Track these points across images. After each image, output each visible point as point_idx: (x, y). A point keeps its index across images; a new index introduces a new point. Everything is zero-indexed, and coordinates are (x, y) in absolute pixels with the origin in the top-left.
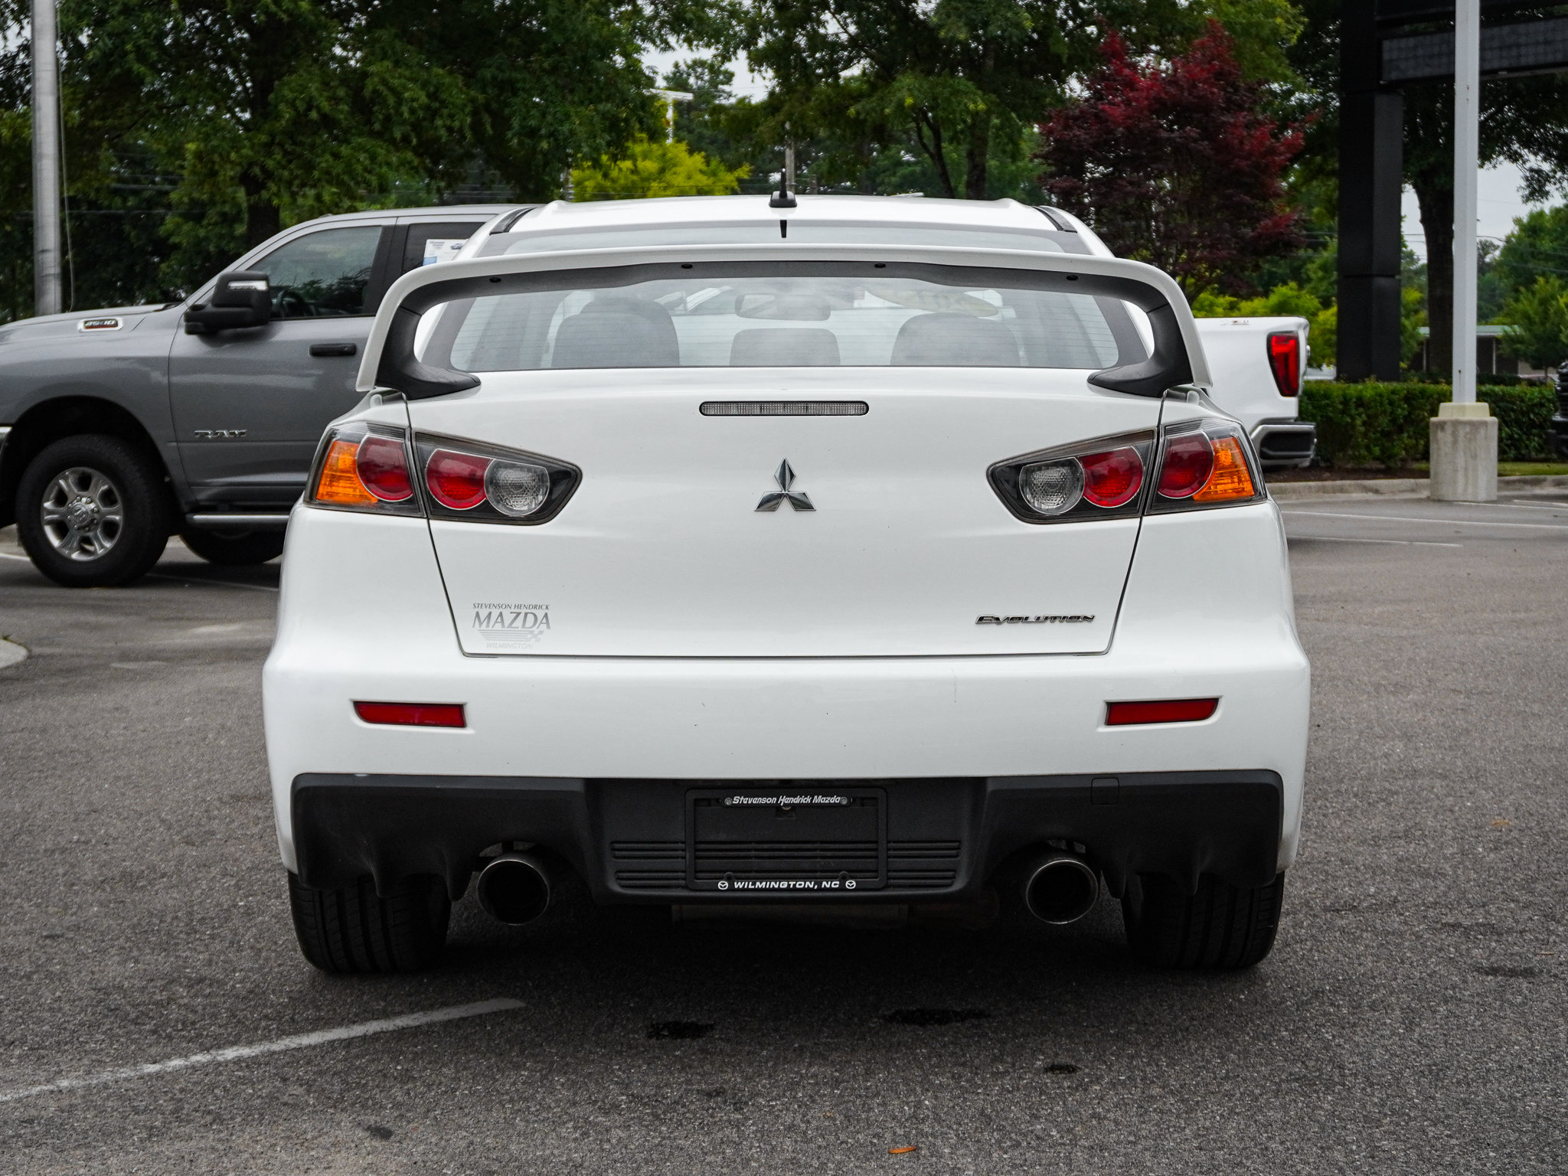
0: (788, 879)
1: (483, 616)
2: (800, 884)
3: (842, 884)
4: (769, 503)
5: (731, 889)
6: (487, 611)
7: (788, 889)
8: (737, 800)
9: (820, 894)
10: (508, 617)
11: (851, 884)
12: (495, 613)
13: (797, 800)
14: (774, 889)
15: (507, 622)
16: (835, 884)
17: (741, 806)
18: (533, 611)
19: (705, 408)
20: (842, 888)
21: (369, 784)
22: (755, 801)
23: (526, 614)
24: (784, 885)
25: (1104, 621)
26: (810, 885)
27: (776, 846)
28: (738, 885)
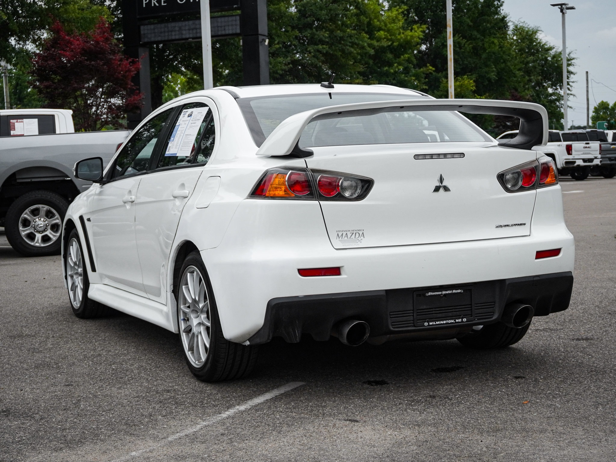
0: (446, 320)
1: (340, 235)
2: (450, 321)
3: (462, 320)
4: (437, 189)
5: (429, 325)
6: (342, 233)
7: (446, 323)
8: (430, 294)
9: (456, 324)
10: (349, 235)
11: (465, 320)
12: (344, 234)
13: (447, 292)
14: (442, 324)
15: (349, 237)
16: (460, 320)
17: (431, 296)
18: (358, 232)
19: (417, 157)
20: (462, 322)
21: (305, 299)
22: (435, 293)
23: (356, 233)
24: (445, 322)
25: (528, 225)
26: (453, 321)
27: (441, 309)
28: (431, 324)
